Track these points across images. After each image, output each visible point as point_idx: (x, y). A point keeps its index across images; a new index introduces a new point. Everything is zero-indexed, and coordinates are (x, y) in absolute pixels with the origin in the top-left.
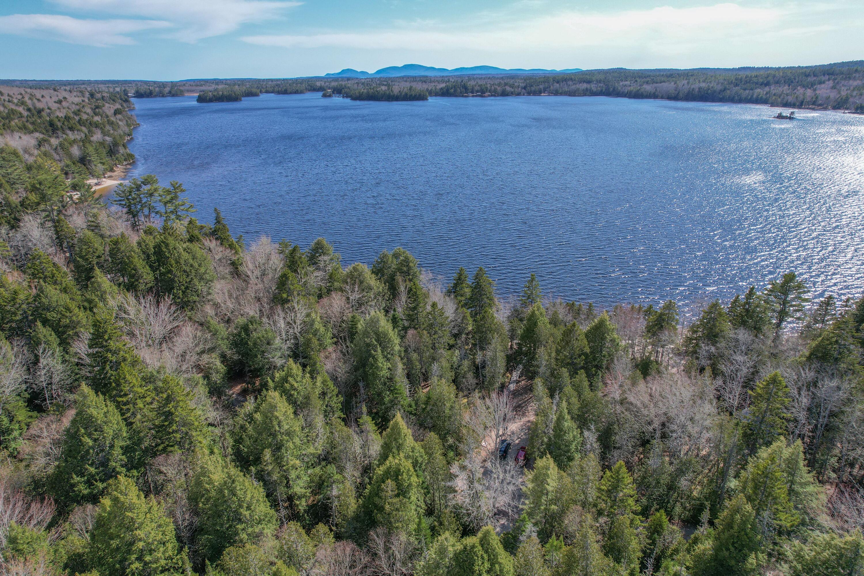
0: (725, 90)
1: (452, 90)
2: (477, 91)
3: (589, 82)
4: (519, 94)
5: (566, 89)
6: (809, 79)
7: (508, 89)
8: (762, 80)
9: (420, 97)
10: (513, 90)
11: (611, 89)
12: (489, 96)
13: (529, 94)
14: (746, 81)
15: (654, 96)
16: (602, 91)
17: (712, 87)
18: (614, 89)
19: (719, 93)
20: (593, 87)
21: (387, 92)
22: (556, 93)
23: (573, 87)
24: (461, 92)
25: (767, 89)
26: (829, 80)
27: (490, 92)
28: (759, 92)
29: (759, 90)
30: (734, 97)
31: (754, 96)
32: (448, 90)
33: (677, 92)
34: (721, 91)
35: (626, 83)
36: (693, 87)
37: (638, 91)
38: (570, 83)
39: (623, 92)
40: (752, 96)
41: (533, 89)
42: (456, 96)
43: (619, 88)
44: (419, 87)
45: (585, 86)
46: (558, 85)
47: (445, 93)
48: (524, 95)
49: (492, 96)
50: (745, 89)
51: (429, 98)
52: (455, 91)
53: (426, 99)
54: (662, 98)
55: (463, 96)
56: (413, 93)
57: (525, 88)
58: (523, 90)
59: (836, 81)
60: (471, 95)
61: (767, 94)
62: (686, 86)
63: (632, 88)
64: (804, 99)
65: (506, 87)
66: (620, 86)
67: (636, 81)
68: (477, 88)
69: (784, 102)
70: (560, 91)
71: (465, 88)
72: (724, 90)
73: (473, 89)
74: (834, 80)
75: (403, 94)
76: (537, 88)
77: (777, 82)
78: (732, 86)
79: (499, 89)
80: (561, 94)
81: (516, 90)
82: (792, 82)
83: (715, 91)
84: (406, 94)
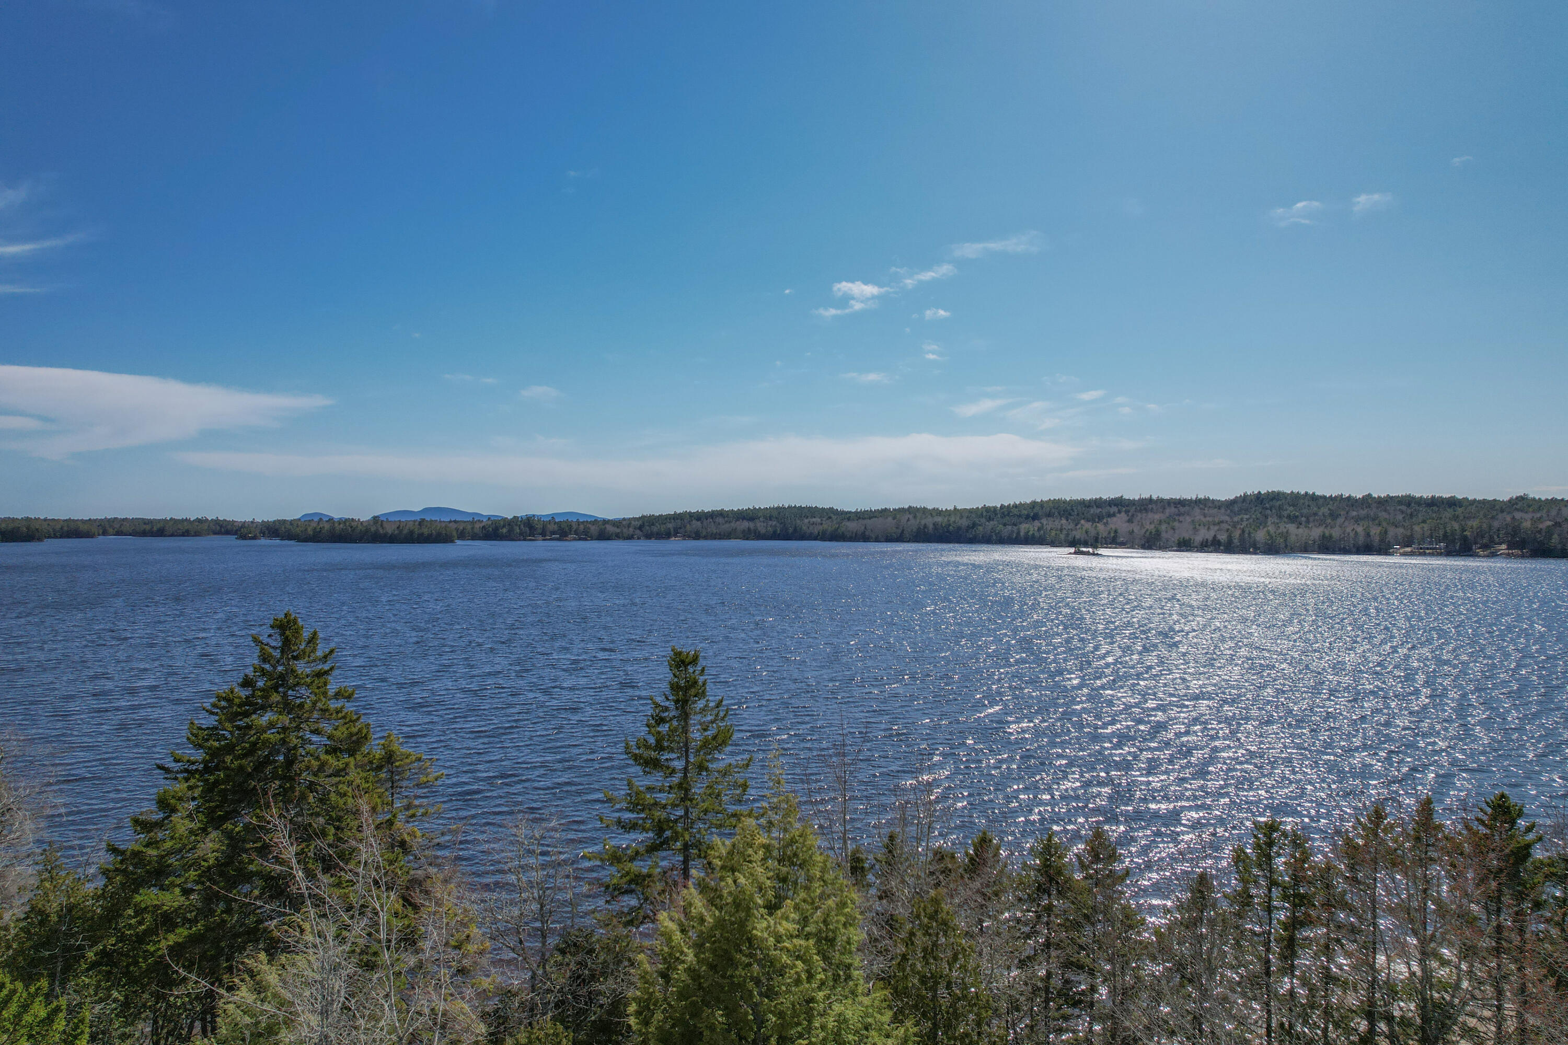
0: (974, 525)
1: (505, 530)
2: (553, 533)
3: (752, 519)
4: (630, 537)
6: (1092, 511)
7: (610, 529)
8: (1026, 512)
10: (618, 530)
11: (791, 530)
12: (575, 539)
13: (648, 537)
14: (1003, 513)
16: (775, 532)
17: (954, 522)
18: (795, 530)
19: (967, 531)
20: (761, 526)
22: (697, 536)
23: (726, 527)
24: (521, 534)
25: (1037, 524)
26: (1120, 512)
27: (576, 533)
28: (1024, 527)
29: (1027, 526)
30: (991, 536)
31: (1022, 534)
32: (496, 529)
33: (900, 531)
34: (969, 528)
35: (814, 520)
36: (923, 522)
37: (836, 530)
38: (720, 520)
39: (811, 533)
40: (1018, 533)
41: (655, 529)
43: (804, 528)
45: (745, 525)
46: (699, 523)
47: (491, 534)
48: (639, 538)
49: (580, 539)
50: (1005, 525)
52: (509, 531)
56: (426, 531)
57: (640, 528)
58: (638, 532)
59: (1130, 514)
60: (540, 538)
61: (1039, 530)
62: (912, 521)
63: (825, 526)
64: (1098, 534)
65: (607, 526)
66: (804, 524)
67: (830, 518)
68: (553, 526)
69: (1070, 538)
70: (704, 533)
71: (530, 526)
72: (973, 527)
73: (544, 528)
74: (1127, 512)
75: (405, 532)
76: (663, 528)
77: (1049, 515)
78: (983, 520)
79: (593, 528)
80: (706, 538)
81: (625, 530)
82: (1070, 514)
83: (959, 528)
84: (412, 532)
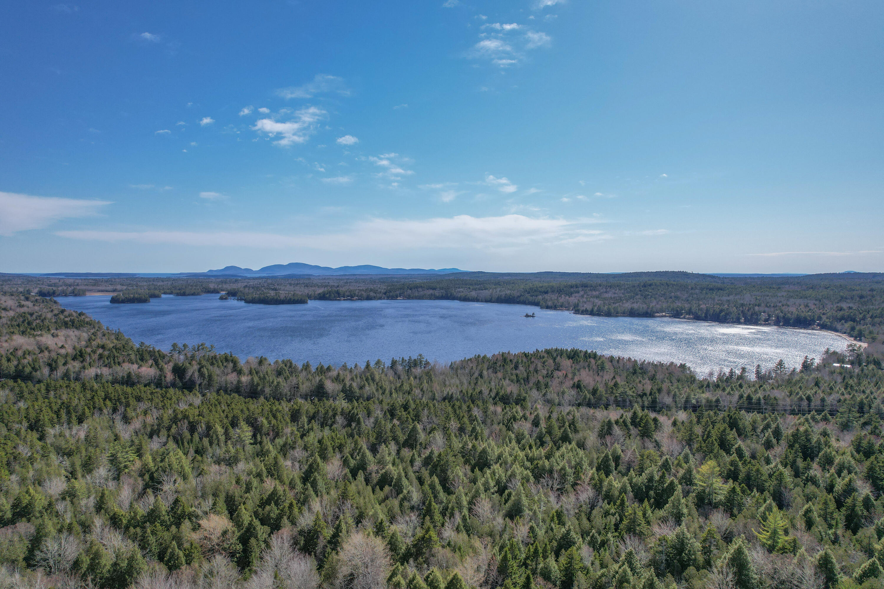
0: (521, 295)
1: (328, 295)
2: (348, 296)
3: (434, 289)
4: (380, 299)
5: (416, 294)
7: (372, 294)
9: (302, 301)
10: (375, 295)
12: (357, 299)
13: (388, 298)
15: (476, 300)
21: (275, 298)
22: (409, 298)
23: (422, 293)
24: (335, 297)
27: (357, 296)
32: (324, 295)
34: (518, 297)
37: (466, 296)
38: (420, 289)
41: (391, 294)
42: (331, 300)
44: (301, 291)
45: (431, 292)
46: (410, 291)
47: (322, 297)
51: (309, 301)
52: (330, 296)
53: (307, 303)
54: (482, 301)
55: (336, 300)
56: (296, 298)
57: (385, 293)
58: (384, 295)
60: (343, 299)
63: (463, 294)
68: (347, 294)
71: (338, 293)
73: (344, 294)
79: (365, 294)
80: (413, 298)
81: (378, 295)
84: (290, 299)
